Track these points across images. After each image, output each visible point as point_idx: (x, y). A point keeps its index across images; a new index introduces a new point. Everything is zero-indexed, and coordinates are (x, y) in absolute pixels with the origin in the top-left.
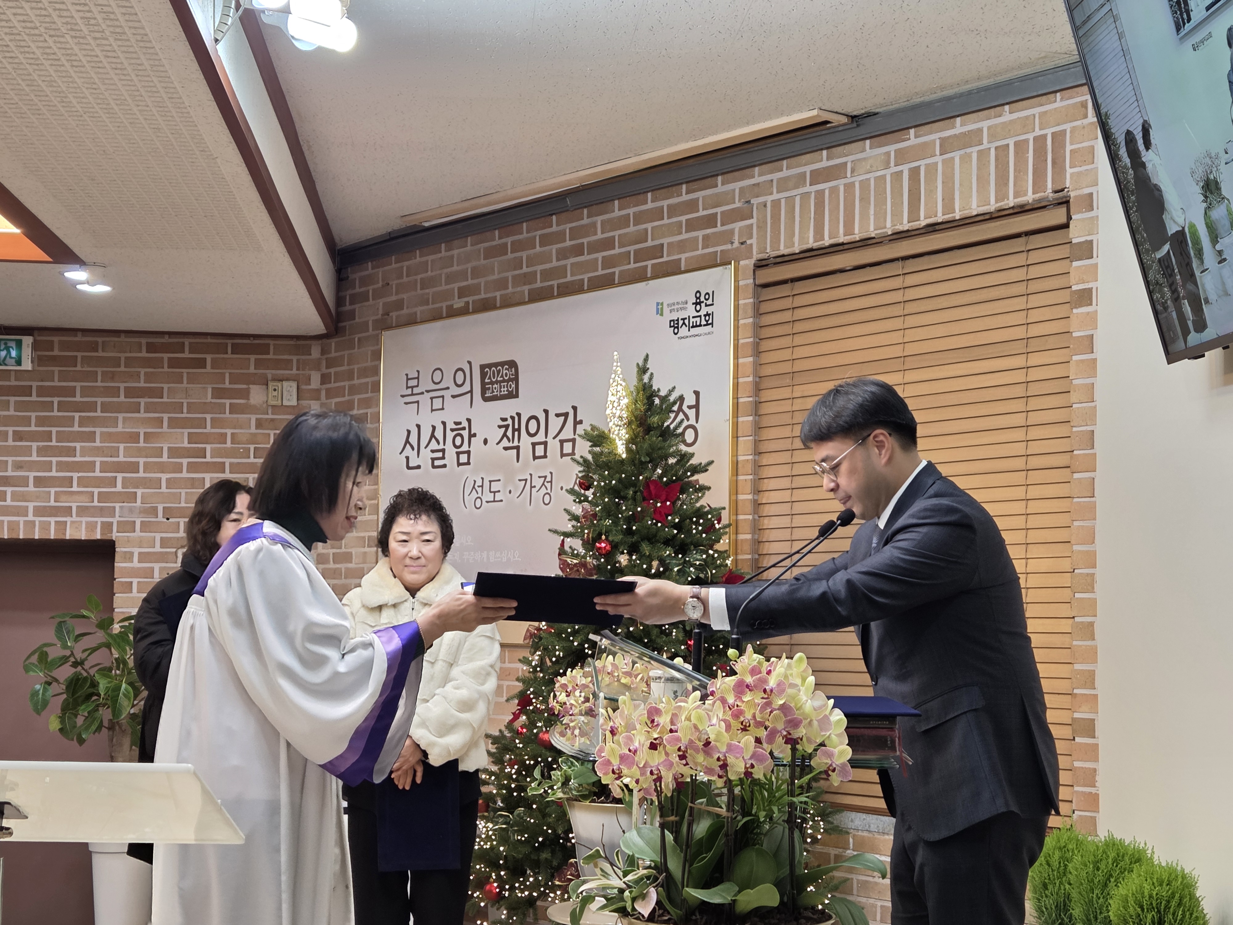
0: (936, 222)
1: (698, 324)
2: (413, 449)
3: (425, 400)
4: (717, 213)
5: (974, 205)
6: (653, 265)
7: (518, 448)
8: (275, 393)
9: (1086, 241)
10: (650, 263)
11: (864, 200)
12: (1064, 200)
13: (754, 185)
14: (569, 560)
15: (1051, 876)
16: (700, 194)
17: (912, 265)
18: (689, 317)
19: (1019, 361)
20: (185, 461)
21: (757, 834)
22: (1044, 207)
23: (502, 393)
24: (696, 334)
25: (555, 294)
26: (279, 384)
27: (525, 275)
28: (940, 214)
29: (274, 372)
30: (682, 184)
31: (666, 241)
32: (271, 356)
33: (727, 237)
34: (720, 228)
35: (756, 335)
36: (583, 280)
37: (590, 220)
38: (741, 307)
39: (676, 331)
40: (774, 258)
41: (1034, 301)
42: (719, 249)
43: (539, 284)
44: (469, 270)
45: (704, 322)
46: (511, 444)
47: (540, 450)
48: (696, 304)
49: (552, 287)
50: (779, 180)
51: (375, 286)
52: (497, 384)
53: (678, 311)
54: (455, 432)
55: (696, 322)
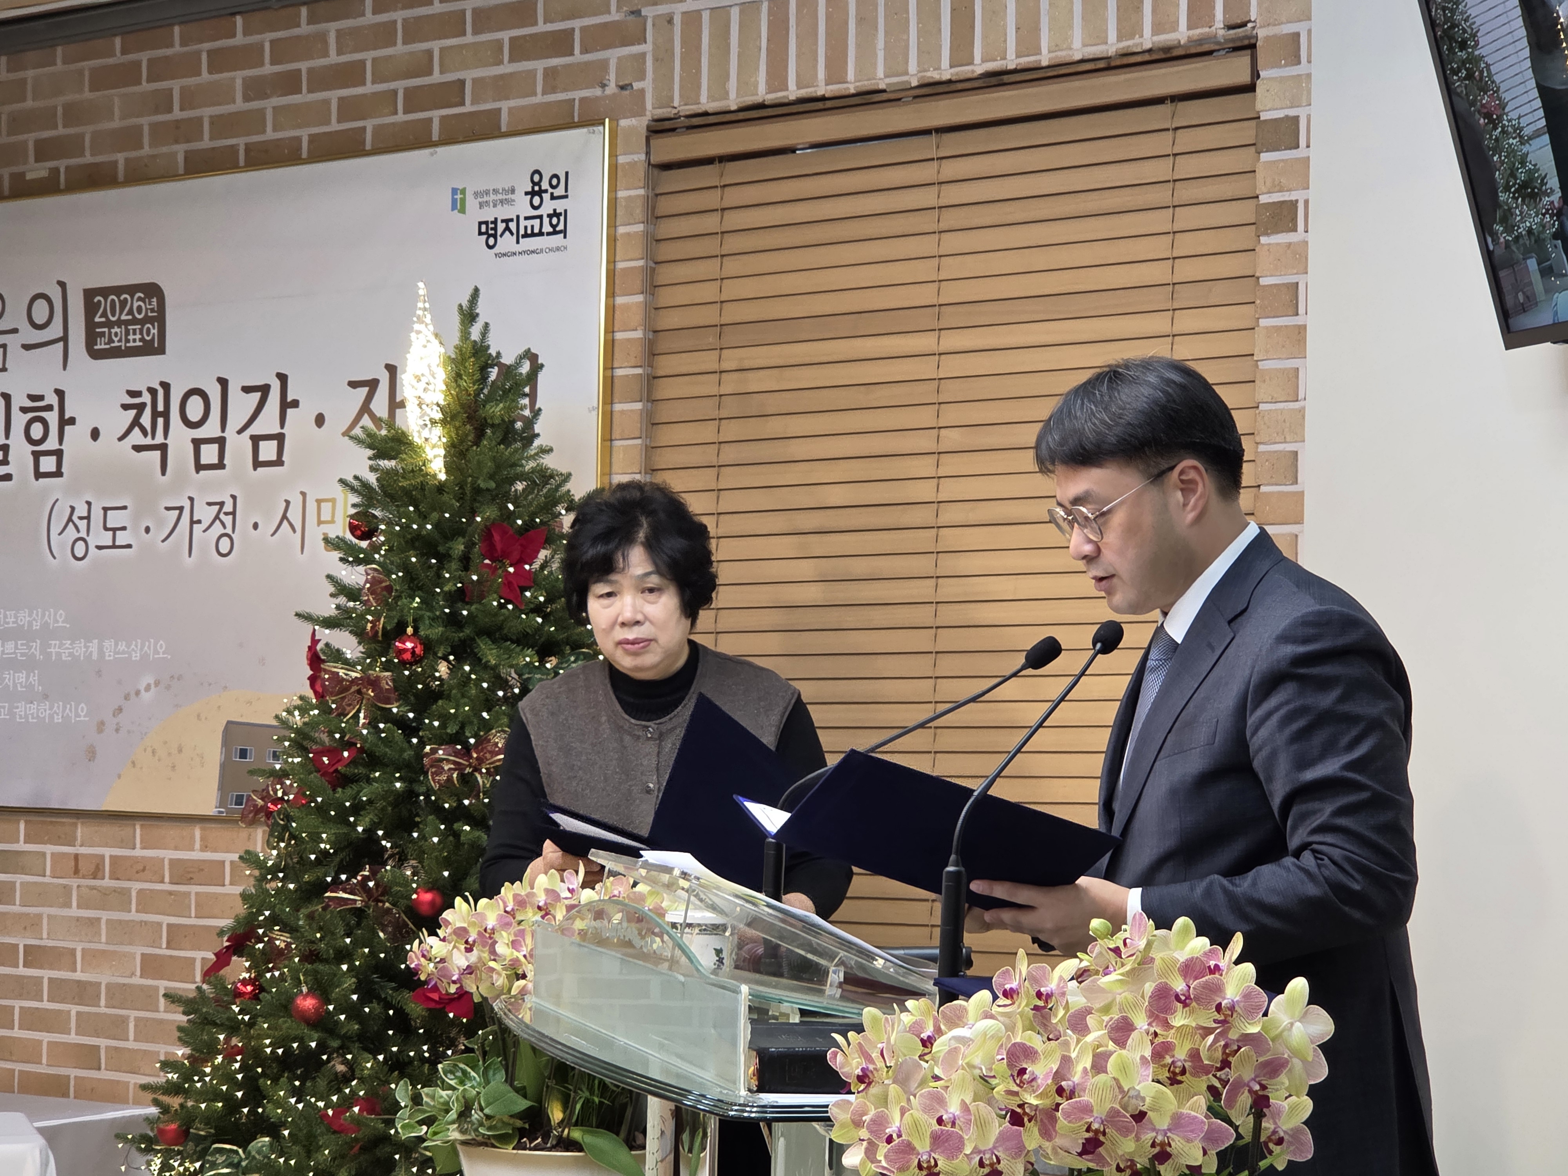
0: (1004, 68)
1: (536, 230)
4: (573, 29)
5: (1077, 43)
6: (443, 119)
7: (163, 448)
9: (1287, 117)
10: (436, 114)
11: (866, 21)
12: (1246, 42)
14: (341, 673)
17: (953, 143)
18: (518, 217)
19: (1156, 324)
22: (1210, 53)
23: (131, 344)
24: (531, 249)
25: (242, 163)
27: (177, 123)
28: (1011, 54)
31: (469, 75)
33: (594, 74)
34: (578, 57)
35: (648, 255)
36: (299, 139)
37: (313, 28)
38: (621, 203)
39: (491, 241)
40: (688, 116)
41: (1187, 218)
42: (577, 95)
43: (206, 143)
44: (60, 110)
45: (547, 228)
46: (148, 441)
47: (209, 454)
48: (532, 193)
49: (233, 149)
52: (119, 327)
53: (495, 206)
54: (31, 415)
55: (532, 227)
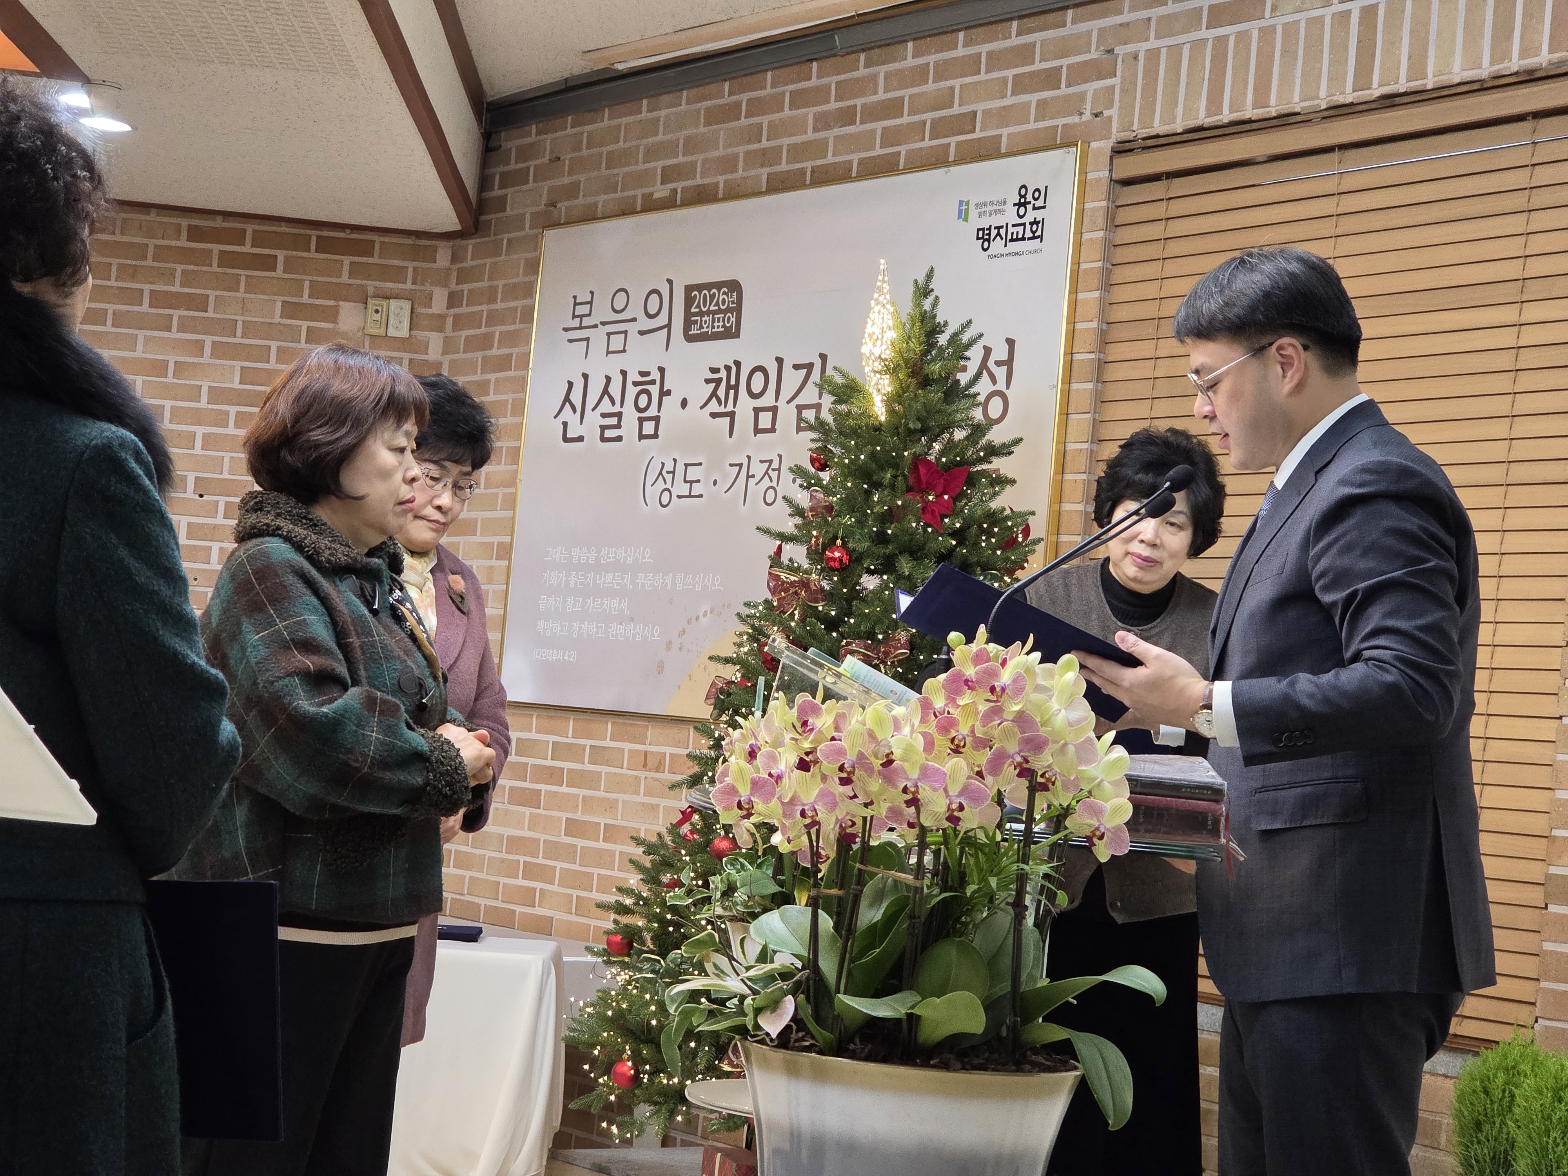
0: (1396, 91)
1: (1020, 236)
2: (574, 410)
3: (598, 336)
4: (1061, 67)
5: (1457, 69)
6: (958, 144)
7: (732, 415)
8: (377, 317)
10: (953, 140)
11: (1289, 53)
13: (1121, 25)
14: (783, 576)
15: (1489, 1110)
16: (1037, 37)
17: (1354, 158)
18: (1007, 224)
19: (1509, 315)
20: (233, 410)
21: (966, 924)
23: (716, 330)
24: (1016, 251)
25: (808, 182)
26: (384, 303)
27: (764, 151)
28: (1402, 79)
29: (377, 283)
30: (1012, 19)
31: (980, 107)
32: (375, 260)
33: (1074, 105)
34: (1064, 90)
35: (1106, 257)
36: (851, 162)
37: (868, 71)
38: (1087, 213)
39: (986, 245)
40: (1144, 139)
41: (1538, 221)
42: (1060, 122)
43: (783, 167)
44: (682, 141)
45: (1029, 234)
46: (722, 409)
47: (765, 420)
48: (1019, 205)
49: (802, 171)
50: (1161, 19)
51: (539, 162)
52: (709, 316)
53: (990, 215)
54: (640, 388)
55: (1018, 233)
